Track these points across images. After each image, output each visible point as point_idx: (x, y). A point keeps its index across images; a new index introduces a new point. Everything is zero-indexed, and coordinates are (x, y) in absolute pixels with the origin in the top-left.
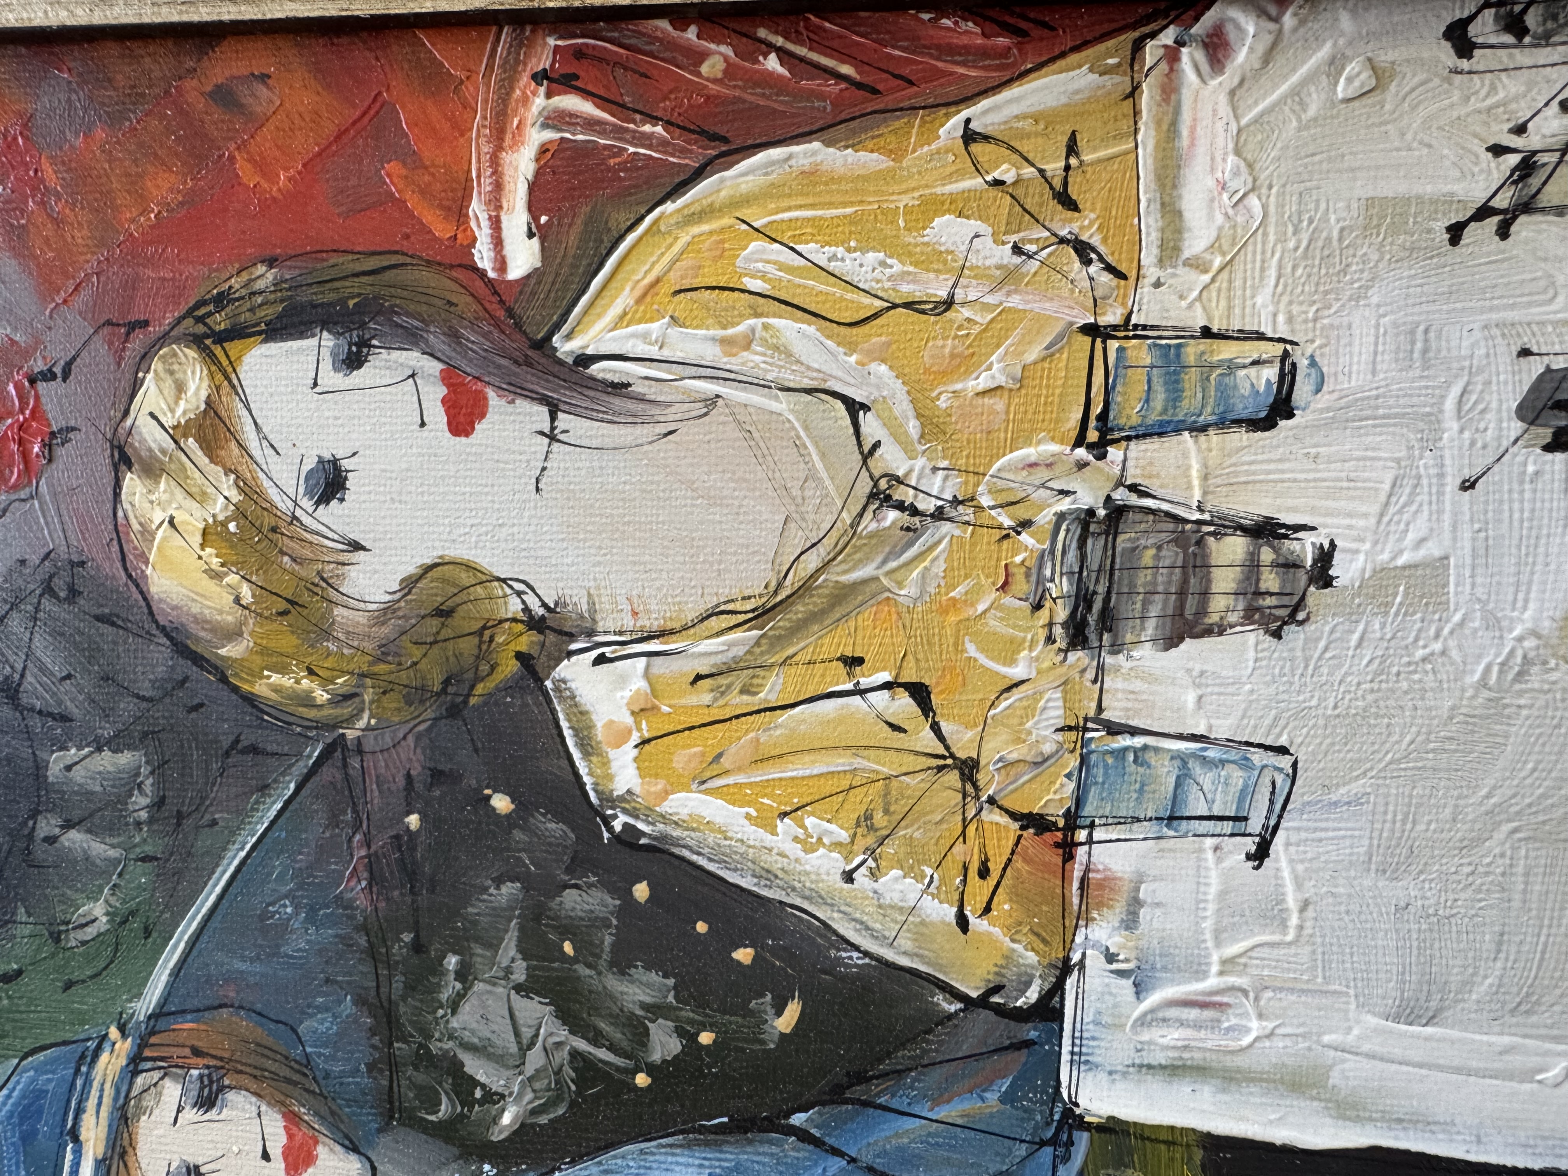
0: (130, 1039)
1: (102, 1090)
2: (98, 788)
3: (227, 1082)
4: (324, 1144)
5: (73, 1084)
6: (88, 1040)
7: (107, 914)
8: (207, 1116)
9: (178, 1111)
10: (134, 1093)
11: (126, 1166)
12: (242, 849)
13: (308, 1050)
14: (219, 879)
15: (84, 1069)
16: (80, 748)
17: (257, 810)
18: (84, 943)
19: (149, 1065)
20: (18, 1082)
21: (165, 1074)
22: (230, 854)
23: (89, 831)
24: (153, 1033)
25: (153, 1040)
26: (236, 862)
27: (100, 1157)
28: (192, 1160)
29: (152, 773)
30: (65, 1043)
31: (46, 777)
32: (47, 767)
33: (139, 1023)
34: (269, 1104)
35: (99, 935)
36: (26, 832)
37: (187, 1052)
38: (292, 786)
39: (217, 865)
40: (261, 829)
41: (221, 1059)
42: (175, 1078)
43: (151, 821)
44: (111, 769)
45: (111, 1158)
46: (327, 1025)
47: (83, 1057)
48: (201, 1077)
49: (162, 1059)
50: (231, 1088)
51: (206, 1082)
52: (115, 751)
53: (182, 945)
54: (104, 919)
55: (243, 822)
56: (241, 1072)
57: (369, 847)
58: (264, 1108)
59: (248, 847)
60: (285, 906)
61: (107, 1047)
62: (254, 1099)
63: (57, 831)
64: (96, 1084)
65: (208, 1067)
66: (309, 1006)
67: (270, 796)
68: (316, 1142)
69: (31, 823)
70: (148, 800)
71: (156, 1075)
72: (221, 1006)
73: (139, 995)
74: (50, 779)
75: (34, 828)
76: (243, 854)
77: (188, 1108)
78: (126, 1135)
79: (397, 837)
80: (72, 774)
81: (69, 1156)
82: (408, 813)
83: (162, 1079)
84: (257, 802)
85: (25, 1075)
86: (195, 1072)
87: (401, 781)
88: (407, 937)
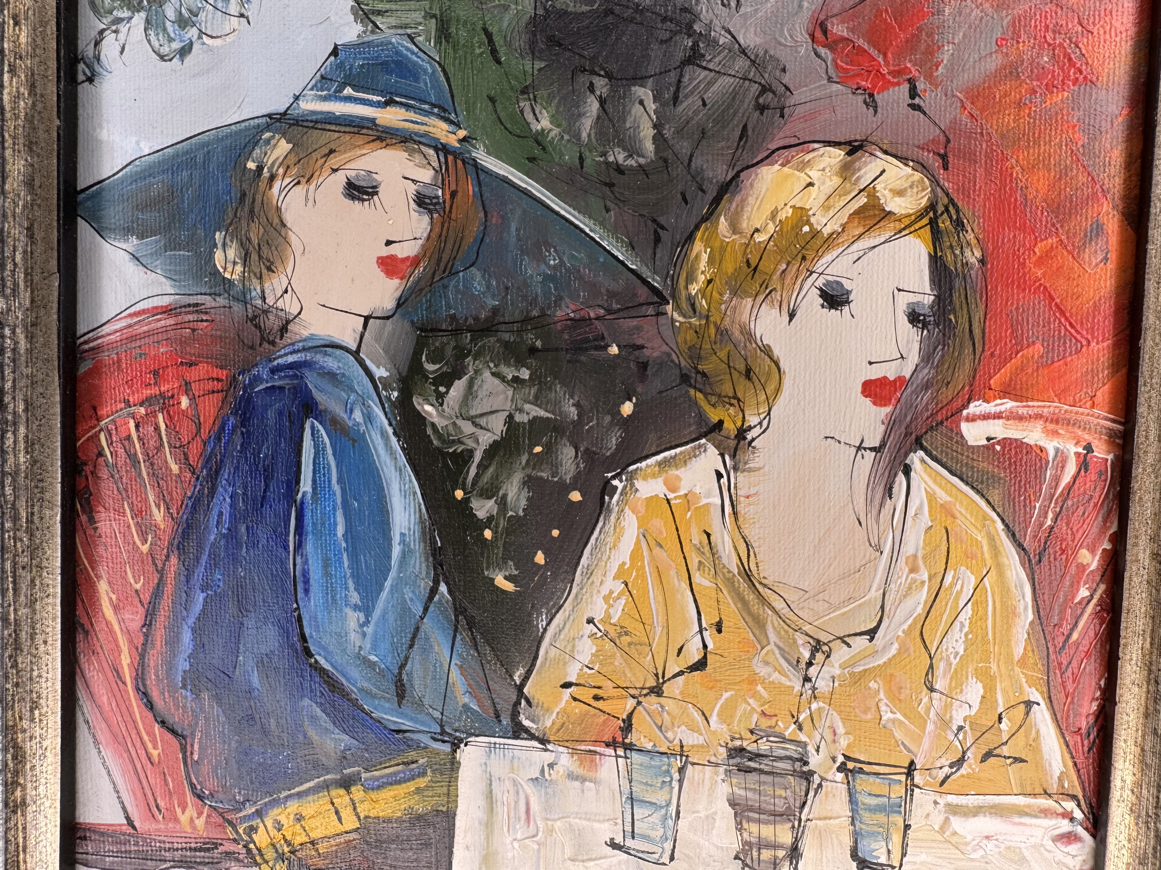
0: (458, 145)
1: (422, 124)
2: (628, 125)
3: (435, 216)
4: (400, 284)
5: (426, 102)
6: (456, 114)
7: (543, 130)
8: (412, 202)
9: (413, 181)
10: (423, 148)
11: (373, 141)
12: (591, 230)
13: (461, 274)
14: (569, 213)
15: (436, 110)
16: (655, 112)
17: (617, 242)
18: (522, 112)
19: (442, 159)
20: (423, 60)
21: (437, 171)
22: (587, 221)
23: (598, 118)
24: (464, 162)
25: (460, 163)
26: (582, 226)
27: (377, 122)
28: (381, 189)
29: (640, 166)
30: (452, 96)
31: (634, 85)
32: (641, 86)
33: (469, 152)
34: (423, 246)
35: (528, 124)
36: (596, 69)
37: (453, 187)
38: (634, 267)
39: (579, 212)
40: (604, 244)
41: (450, 212)
42: (435, 178)
43: (607, 164)
44: (642, 134)
45: (378, 131)
46: (478, 287)
47: (445, 110)
48: (437, 197)
49: (447, 169)
50: (432, 219)
51: (434, 201)
52: (654, 138)
53: (524, 185)
54: (539, 128)
55: (609, 231)
56: (443, 226)
57: (596, 319)
58: (420, 242)
59: (592, 234)
60: (554, 260)
61: (452, 128)
62: (425, 235)
63: (598, 93)
64: (426, 119)
65: (444, 202)
66: (490, 275)
67: (627, 251)
68: (402, 279)
69: (602, 73)
70: (621, 162)
71: (436, 164)
72: (486, 213)
73: (489, 153)
74: (633, 88)
75: (600, 75)
76: (587, 230)
77: (416, 187)
78: (394, 141)
79: (603, 338)
80: (637, 105)
81: (376, 98)
82: (619, 346)
83: (434, 169)
84: (623, 241)
85: (428, 66)
86: (440, 193)
87: (639, 342)
88: (539, 344)
